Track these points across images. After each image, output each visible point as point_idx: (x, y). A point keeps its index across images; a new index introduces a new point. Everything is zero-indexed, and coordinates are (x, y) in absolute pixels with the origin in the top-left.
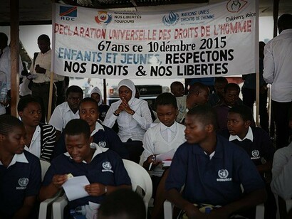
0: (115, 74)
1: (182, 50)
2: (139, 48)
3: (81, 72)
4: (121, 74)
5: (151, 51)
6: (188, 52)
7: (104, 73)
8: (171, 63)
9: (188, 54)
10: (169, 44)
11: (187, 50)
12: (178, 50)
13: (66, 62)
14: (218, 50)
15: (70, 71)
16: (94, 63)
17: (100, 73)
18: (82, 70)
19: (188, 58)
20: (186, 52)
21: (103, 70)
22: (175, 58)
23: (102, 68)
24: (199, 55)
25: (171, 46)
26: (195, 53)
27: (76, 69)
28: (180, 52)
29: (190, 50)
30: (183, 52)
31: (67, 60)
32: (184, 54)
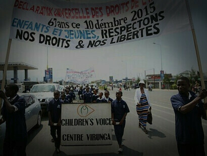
0: (58, 46)
1: (115, 25)
2: (76, 25)
3: (30, 40)
4: (64, 46)
5: (88, 28)
6: (121, 26)
7: (49, 44)
8: (106, 37)
9: (121, 28)
10: (103, 22)
11: (120, 24)
12: (112, 26)
13: (18, 30)
14: (149, 16)
15: (21, 39)
16: (42, 33)
17: (46, 43)
18: (32, 39)
19: (121, 31)
20: (119, 26)
21: (49, 40)
22: (110, 33)
23: (48, 38)
24: (132, 26)
25: (105, 24)
26: (127, 26)
27: (26, 37)
28: (114, 28)
29: (123, 24)
30: (116, 27)
31: (19, 28)
32: (118, 28)
